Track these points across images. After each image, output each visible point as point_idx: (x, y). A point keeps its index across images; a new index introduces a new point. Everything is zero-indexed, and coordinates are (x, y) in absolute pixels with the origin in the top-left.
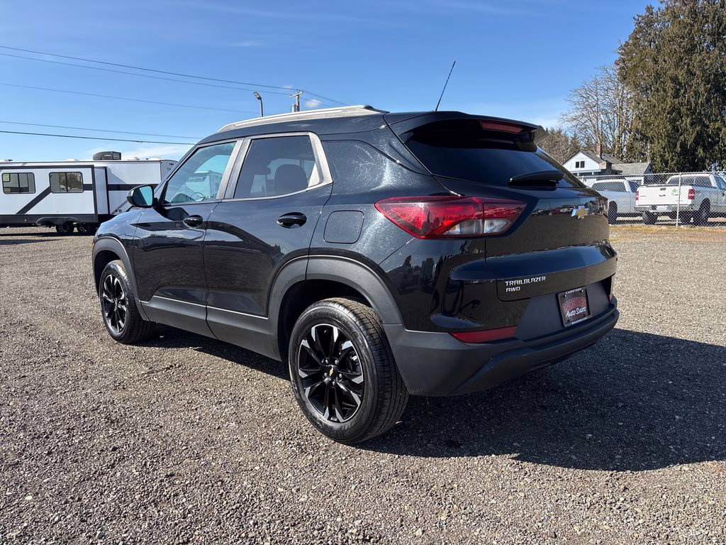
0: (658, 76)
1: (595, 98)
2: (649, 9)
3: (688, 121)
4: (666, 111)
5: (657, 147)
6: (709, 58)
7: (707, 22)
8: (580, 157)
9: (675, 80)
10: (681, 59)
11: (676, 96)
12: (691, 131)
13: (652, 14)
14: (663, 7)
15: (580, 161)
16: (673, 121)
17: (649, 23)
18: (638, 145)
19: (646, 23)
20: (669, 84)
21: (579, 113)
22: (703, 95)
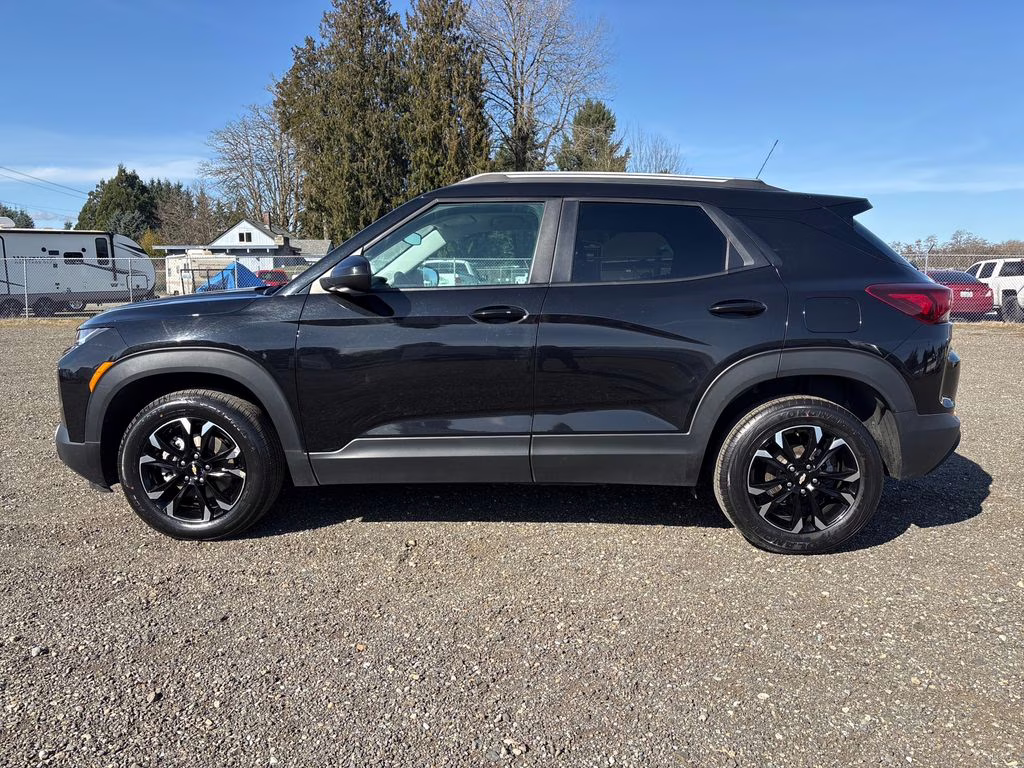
0: (331, 130)
1: (246, 146)
2: (310, 41)
3: (370, 192)
4: (344, 177)
5: (337, 221)
6: (385, 119)
7: (378, 75)
8: (244, 227)
9: (350, 138)
10: (355, 114)
11: (353, 159)
12: (373, 204)
13: (313, 49)
14: (327, 43)
15: (244, 232)
16: (352, 190)
17: (312, 61)
18: (314, 215)
19: (308, 59)
20: (345, 145)
21: (225, 165)
22: (383, 163)
